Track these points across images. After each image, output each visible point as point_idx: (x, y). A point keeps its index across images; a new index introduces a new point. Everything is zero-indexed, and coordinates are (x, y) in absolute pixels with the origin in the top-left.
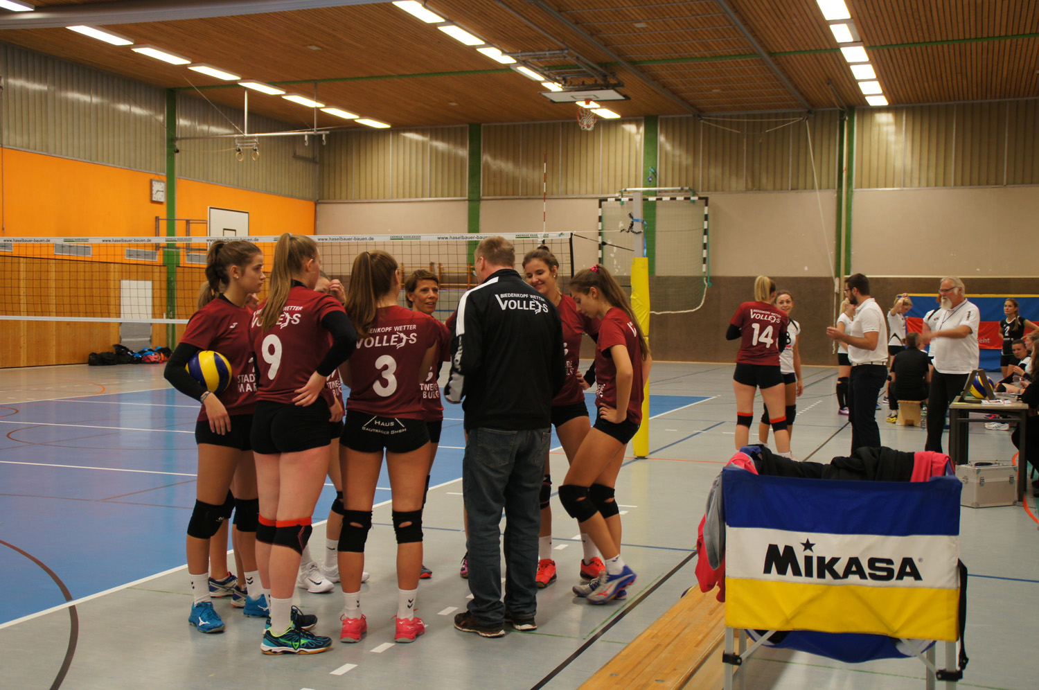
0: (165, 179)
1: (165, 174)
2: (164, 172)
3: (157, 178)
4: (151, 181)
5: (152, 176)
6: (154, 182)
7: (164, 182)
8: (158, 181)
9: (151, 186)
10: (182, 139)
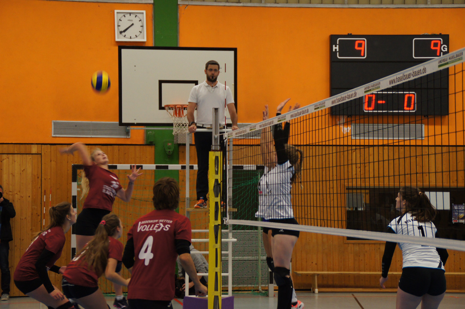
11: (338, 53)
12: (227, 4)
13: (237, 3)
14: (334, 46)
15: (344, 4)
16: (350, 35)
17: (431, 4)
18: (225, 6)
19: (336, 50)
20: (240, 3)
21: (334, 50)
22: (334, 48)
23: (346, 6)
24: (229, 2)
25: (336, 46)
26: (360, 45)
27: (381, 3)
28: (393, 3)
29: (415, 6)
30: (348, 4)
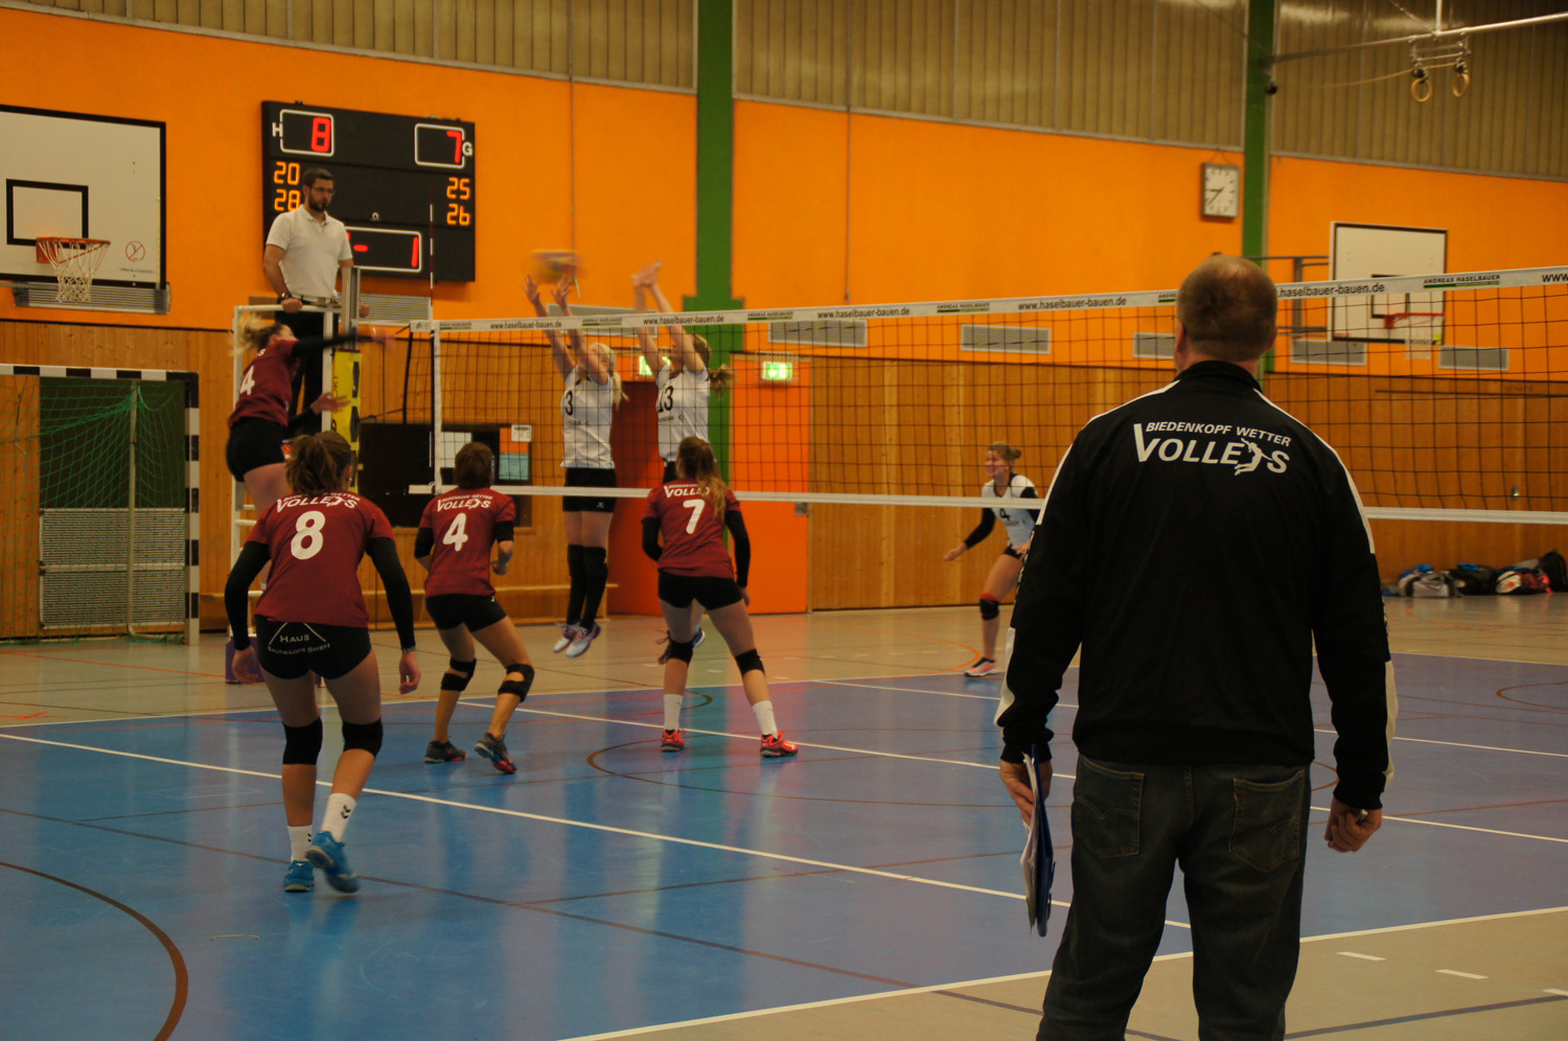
0: (1239, 161)
1: (1241, 149)
2: (1238, 144)
3: (1219, 159)
4: (1203, 168)
5: (1205, 156)
6: (1209, 171)
7: (1234, 167)
8: (1220, 167)
9: (1203, 179)
10: (1285, 58)
11: (281, 141)
12: (55, 11)
13: (76, 10)
14: (274, 125)
15: (286, 36)
16: (298, 106)
17: (441, 57)
18: (50, 14)
19: (278, 133)
20: (82, 11)
21: (274, 134)
22: (275, 129)
23: (291, 43)
24: (58, 7)
25: (278, 126)
26: (322, 128)
27: (353, 44)
28: (373, 47)
29: (412, 58)
30: (293, 38)
